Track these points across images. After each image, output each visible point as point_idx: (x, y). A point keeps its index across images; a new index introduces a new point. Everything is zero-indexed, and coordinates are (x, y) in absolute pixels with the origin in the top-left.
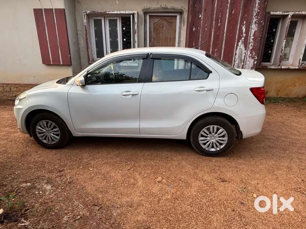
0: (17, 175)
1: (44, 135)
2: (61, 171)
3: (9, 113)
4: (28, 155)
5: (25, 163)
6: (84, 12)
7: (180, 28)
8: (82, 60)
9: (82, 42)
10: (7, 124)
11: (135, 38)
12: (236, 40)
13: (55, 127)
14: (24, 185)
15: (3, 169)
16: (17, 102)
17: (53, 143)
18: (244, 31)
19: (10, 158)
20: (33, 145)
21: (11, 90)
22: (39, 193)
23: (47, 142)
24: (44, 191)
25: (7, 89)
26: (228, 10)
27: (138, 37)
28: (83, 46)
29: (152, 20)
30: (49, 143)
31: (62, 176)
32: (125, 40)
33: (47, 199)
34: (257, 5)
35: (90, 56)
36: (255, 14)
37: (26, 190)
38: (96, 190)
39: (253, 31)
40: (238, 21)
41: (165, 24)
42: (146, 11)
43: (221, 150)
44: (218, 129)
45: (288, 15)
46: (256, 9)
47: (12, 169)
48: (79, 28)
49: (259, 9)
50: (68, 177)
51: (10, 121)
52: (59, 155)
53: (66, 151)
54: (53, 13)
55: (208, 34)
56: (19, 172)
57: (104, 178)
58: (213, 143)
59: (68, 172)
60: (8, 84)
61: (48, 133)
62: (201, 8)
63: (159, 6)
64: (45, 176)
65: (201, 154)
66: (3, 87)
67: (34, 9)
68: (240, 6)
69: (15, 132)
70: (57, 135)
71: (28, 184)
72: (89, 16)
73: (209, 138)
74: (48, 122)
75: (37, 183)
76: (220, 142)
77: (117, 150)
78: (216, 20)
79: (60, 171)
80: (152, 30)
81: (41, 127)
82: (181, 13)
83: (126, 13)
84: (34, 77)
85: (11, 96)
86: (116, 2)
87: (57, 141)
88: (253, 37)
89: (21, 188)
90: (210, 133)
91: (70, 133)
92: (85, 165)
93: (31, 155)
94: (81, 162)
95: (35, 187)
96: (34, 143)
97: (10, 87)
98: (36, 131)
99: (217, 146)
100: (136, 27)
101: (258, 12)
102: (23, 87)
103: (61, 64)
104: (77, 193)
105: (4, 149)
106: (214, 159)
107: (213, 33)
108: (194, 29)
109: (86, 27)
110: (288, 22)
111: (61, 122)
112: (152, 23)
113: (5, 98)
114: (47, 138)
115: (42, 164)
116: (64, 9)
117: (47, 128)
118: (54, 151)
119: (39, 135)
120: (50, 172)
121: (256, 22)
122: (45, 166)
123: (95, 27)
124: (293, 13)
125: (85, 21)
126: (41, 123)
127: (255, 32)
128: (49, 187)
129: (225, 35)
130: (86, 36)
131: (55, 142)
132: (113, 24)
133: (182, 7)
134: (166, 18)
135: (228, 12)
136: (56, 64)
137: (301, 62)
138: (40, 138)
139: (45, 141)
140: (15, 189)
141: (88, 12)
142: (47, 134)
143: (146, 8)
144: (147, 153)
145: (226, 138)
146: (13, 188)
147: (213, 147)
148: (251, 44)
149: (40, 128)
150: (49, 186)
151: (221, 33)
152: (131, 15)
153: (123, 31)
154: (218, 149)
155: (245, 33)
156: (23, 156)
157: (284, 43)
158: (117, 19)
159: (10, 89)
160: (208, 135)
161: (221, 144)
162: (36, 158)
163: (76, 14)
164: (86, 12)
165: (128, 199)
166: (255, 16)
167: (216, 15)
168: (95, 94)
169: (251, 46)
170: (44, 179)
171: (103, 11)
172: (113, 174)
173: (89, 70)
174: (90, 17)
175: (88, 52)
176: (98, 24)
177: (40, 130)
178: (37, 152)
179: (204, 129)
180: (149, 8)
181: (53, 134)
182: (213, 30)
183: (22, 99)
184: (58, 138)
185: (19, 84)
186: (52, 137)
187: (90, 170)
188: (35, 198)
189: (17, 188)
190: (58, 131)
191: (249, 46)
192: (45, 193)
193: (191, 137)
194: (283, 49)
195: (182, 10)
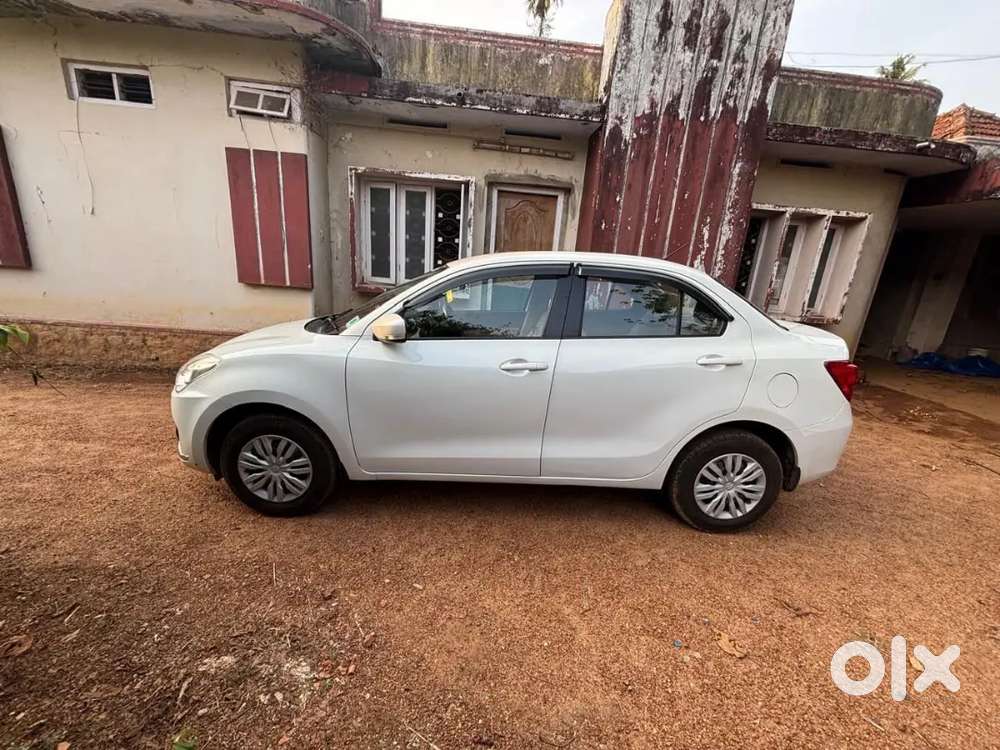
0: (179, 620)
1: (263, 476)
2: (330, 597)
3: (138, 404)
4: (209, 539)
5: (203, 567)
6: (351, 170)
7: (564, 224)
8: (336, 281)
9: (339, 238)
10: (136, 437)
11: (467, 237)
12: (690, 256)
13: (297, 455)
14: (211, 664)
15: (131, 598)
16: (182, 379)
17: (288, 498)
18: (706, 237)
19: (149, 552)
20: (221, 504)
21: (146, 344)
22: (273, 702)
23: (269, 496)
24: (291, 688)
25: (134, 340)
26: (676, 190)
27: (473, 236)
28: (339, 247)
29: (502, 199)
30: (276, 500)
31: (336, 616)
32: (440, 239)
33: (310, 731)
34: (734, 185)
35: (357, 270)
36: (729, 204)
37: (222, 685)
38: (463, 669)
39: (724, 239)
40: (694, 216)
41: (531, 213)
42: (491, 180)
43: (746, 515)
44: (744, 464)
45: (784, 213)
46: (732, 193)
47: (160, 597)
48: (334, 205)
49: (737, 193)
50: (357, 618)
51: (143, 429)
52: (307, 538)
53: (326, 521)
54: (277, 163)
55: (633, 239)
56: (186, 606)
57: (468, 622)
58: (728, 500)
59: (351, 599)
60: (138, 329)
61: (276, 472)
62: (620, 182)
63: (522, 173)
64: (281, 623)
65: (695, 526)
66: (124, 335)
67: (227, 149)
68: (701, 184)
69: (161, 462)
70: (302, 477)
71: (226, 658)
72: (361, 179)
73: (721, 486)
74: (279, 440)
75: (257, 652)
76: (747, 495)
77: (469, 517)
78: (650, 209)
79: (326, 599)
80: (503, 223)
81: (254, 452)
82: (568, 191)
83: (451, 179)
84: (212, 313)
85: (145, 357)
86: (425, 155)
87: (301, 493)
88: (723, 252)
89: (200, 679)
90: (725, 473)
91: (341, 470)
92: (394, 572)
93: (219, 540)
94: (380, 561)
95: (254, 674)
96: (226, 498)
97: (144, 335)
98: (239, 465)
99: (737, 506)
100: (471, 212)
101: (736, 201)
102: (179, 337)
103: (288, 284)
104: (407, 690)
105: (128, 519)
106: (732, 540)
107: (642, 237)
108: (603, 227)
109: (352, 204)
110: (784, 225)
111: (318, 439)
112: (503, 209)
113: (127, 362)
114: (271, 485)
115: (261, 572)
116: (306, 156)
117: (273, 457)
118: (290, 524)
119: (245, 478)
120: (294, 601)
121: (730, 222)
122: (271, 579)
123: (372, 206)
124: (794, 210)
125: (352, 189)
126: (255, 442)
127: (728, 241)
128: (302, 671)
129: (667, 243)
130: (352, 226)
131: (293, 497)
132: (415, 203)
133: (571, 178)
134: (533, 199)
135: (676, 194)
136: (276, 284)
137: (806, 309)
138: (249, 486)
139: (264, 495)
140: (180, 683)
141: (361, 169)
142: (272, 473)
143: (493, 172)
144: (556, 526)
145: (761, 486)
146: (170, 679)
147: (727, 509)
148: (719, 265)
149: (251, 456)
150: (304, 664)
151: (660, 237)
152: (463, 186)
153: (437, 219)
154: (740, 514)
155: (708, 241)
156: (193, 543)
157: (776, 268)
158: (425, 193)
159: (144, 341)
160: (717, 476)
161: (747, 501)
162: (238, 547)
163: (330, 172)
164: (356, 169)
165: (577, 705)
166: (729, 208)
167: (652, 196)
168: (420, 363)
169: (719, 269)
170: (281, 635)
171: (396, 171)
172: (488, 602)
173: (409, 298)
174: (362, 182)
175: (353, 261)
176: (380, 200)
177: (252, 463)
178: (239, 529)
179: (711, 464)
180: (500, 174)
181: (291, 474)
182: (643, 231)
183: (201, 372)
184: (304, 484)
185: (171, 331)
186: (286, 482)
187: (415, 588)
188: (261, 730)
189: (184, 679)
190: (307, 466)
191: (714, 269)
192: (294, 700)
193: (676, 482)
194: (774, 279)
195: (572, 184)
